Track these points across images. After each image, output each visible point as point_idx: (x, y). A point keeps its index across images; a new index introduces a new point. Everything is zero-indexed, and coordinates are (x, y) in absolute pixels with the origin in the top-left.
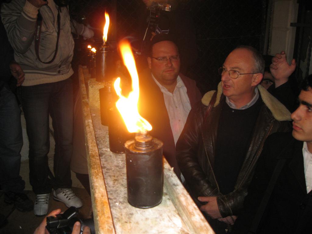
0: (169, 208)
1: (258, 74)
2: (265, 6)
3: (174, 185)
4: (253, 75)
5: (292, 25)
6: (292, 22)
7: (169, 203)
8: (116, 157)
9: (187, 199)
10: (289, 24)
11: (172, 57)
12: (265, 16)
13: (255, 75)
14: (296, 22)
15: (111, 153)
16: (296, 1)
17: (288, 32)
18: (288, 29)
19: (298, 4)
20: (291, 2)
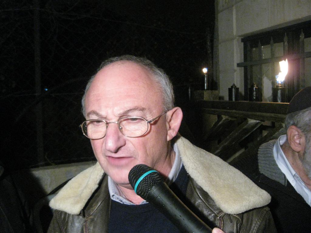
2: (211, 51)
5: (238, 65)
6: (238, 62)
10: (235, 65)
14: (243, 61)
16: (240, 40)
17: (235, 73)
18: (235, 71)
19: (243, 43)
20: (235, 42)
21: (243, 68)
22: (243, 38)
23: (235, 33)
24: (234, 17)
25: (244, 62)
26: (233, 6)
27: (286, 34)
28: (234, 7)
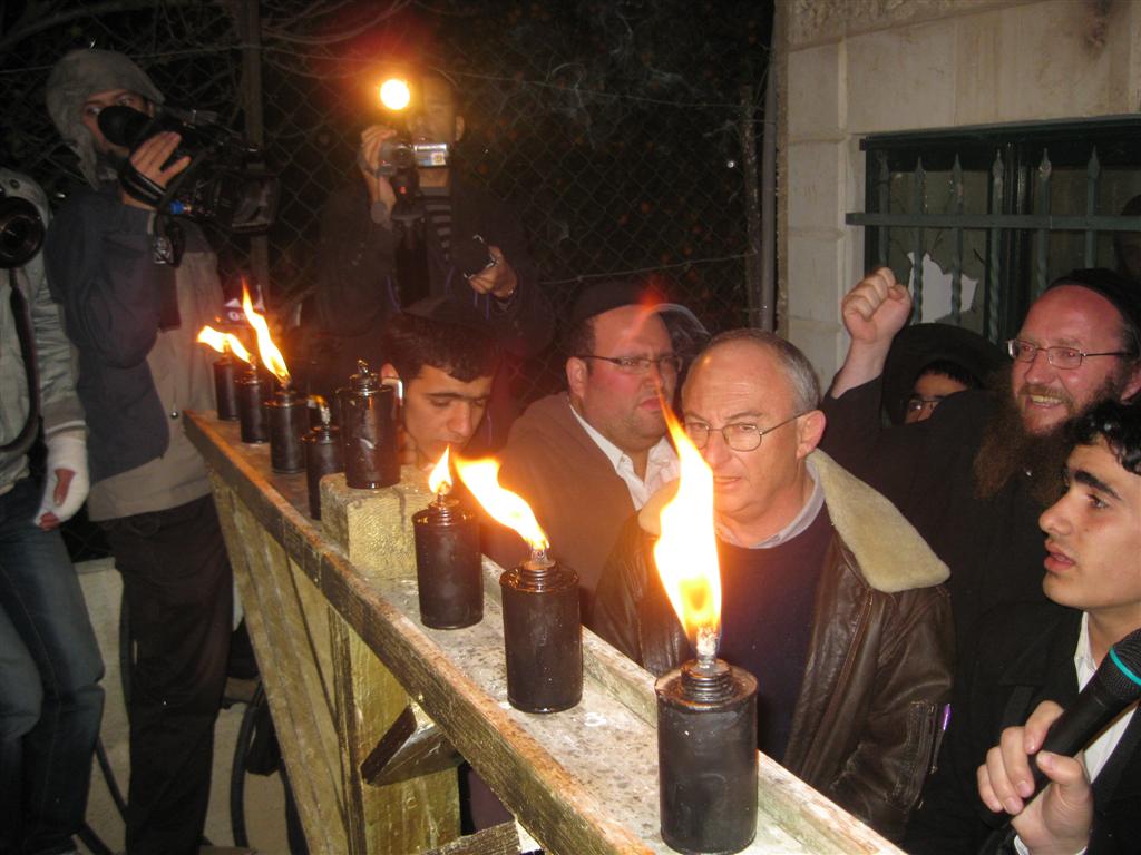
0: (783, 845)
1: (809, 415)
2: (754, 158)
3: (778, 781)
4: (796, 423)
5: (850, 219)
6: (849, 211)
7: (776, 831)
8: (545, 726)
9: (834, 814)
10: (842, 218)
11: (663, 355)
12: (756, 191)
13: (801, 420)
14: (862, 208)
15: (520, 716)
16: (857, 145)
17: (840, 242)
18: (838, 234)
19: (864, 153)
20: (842, 148)
21: (862, 229)
22: (864, 137)
23: (842, 124)
24: (842, 74)
25: (866, 211)
26: (839, 40)
27: (999, 154)
28: (842, 47)
